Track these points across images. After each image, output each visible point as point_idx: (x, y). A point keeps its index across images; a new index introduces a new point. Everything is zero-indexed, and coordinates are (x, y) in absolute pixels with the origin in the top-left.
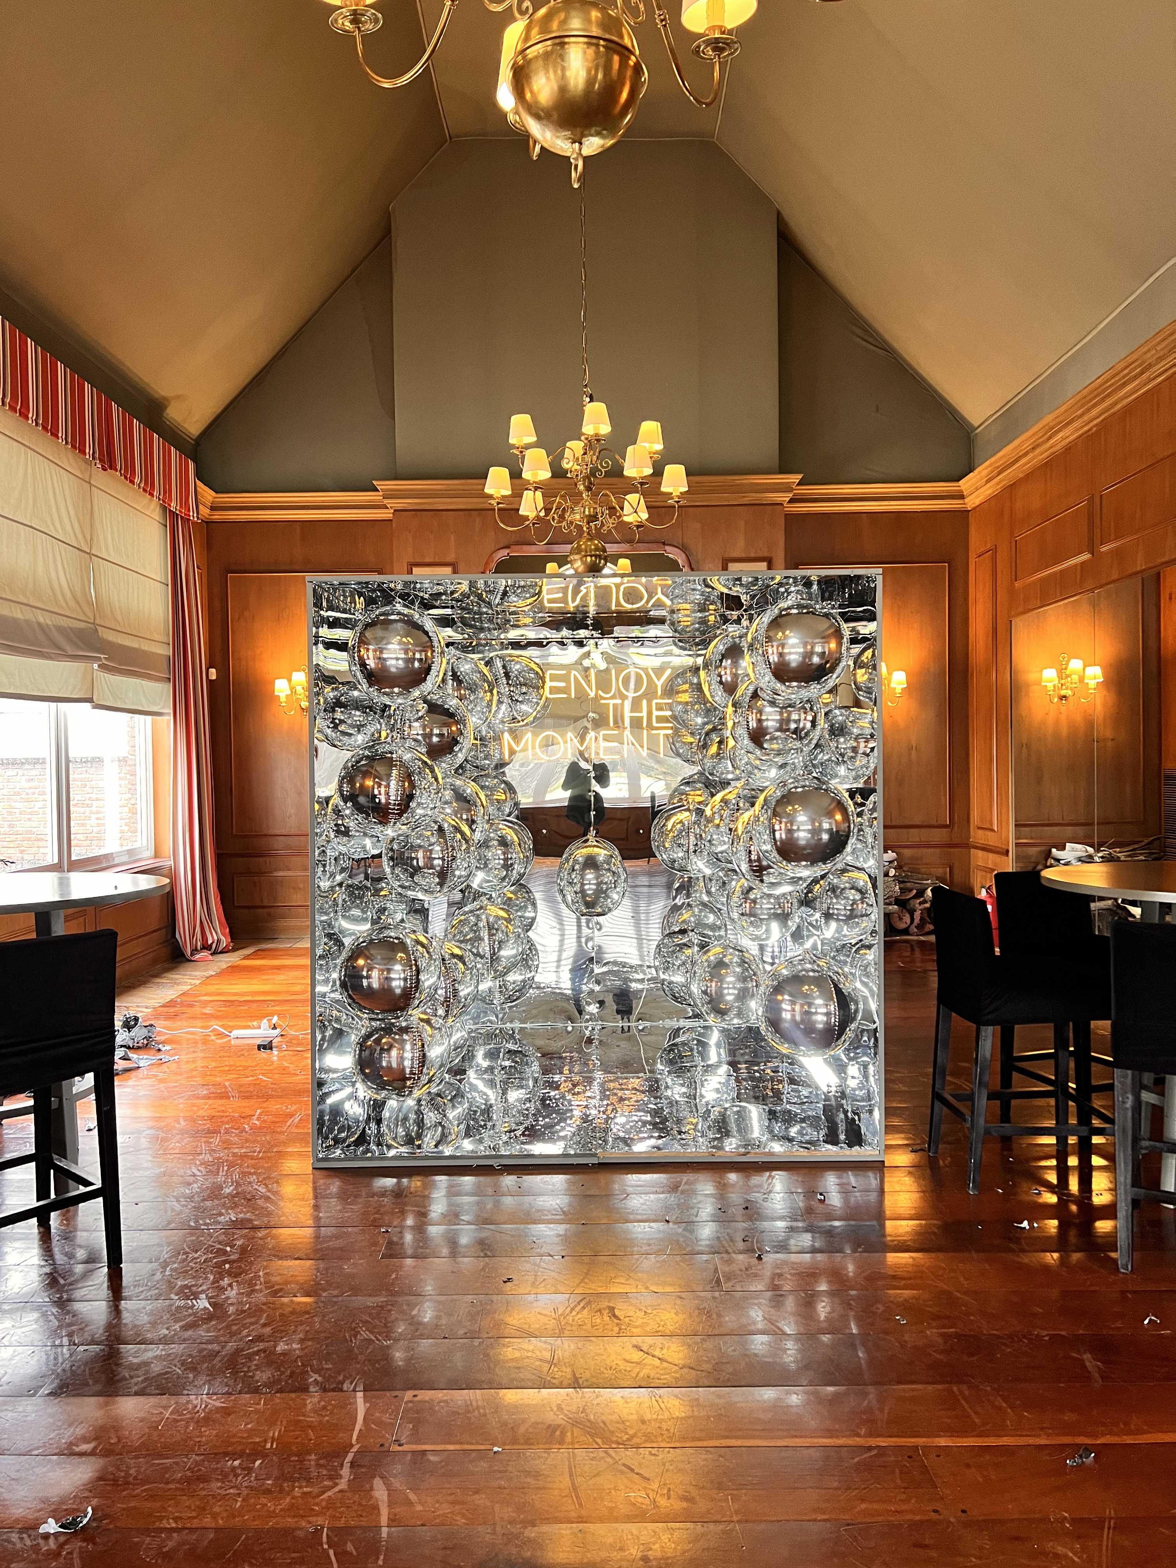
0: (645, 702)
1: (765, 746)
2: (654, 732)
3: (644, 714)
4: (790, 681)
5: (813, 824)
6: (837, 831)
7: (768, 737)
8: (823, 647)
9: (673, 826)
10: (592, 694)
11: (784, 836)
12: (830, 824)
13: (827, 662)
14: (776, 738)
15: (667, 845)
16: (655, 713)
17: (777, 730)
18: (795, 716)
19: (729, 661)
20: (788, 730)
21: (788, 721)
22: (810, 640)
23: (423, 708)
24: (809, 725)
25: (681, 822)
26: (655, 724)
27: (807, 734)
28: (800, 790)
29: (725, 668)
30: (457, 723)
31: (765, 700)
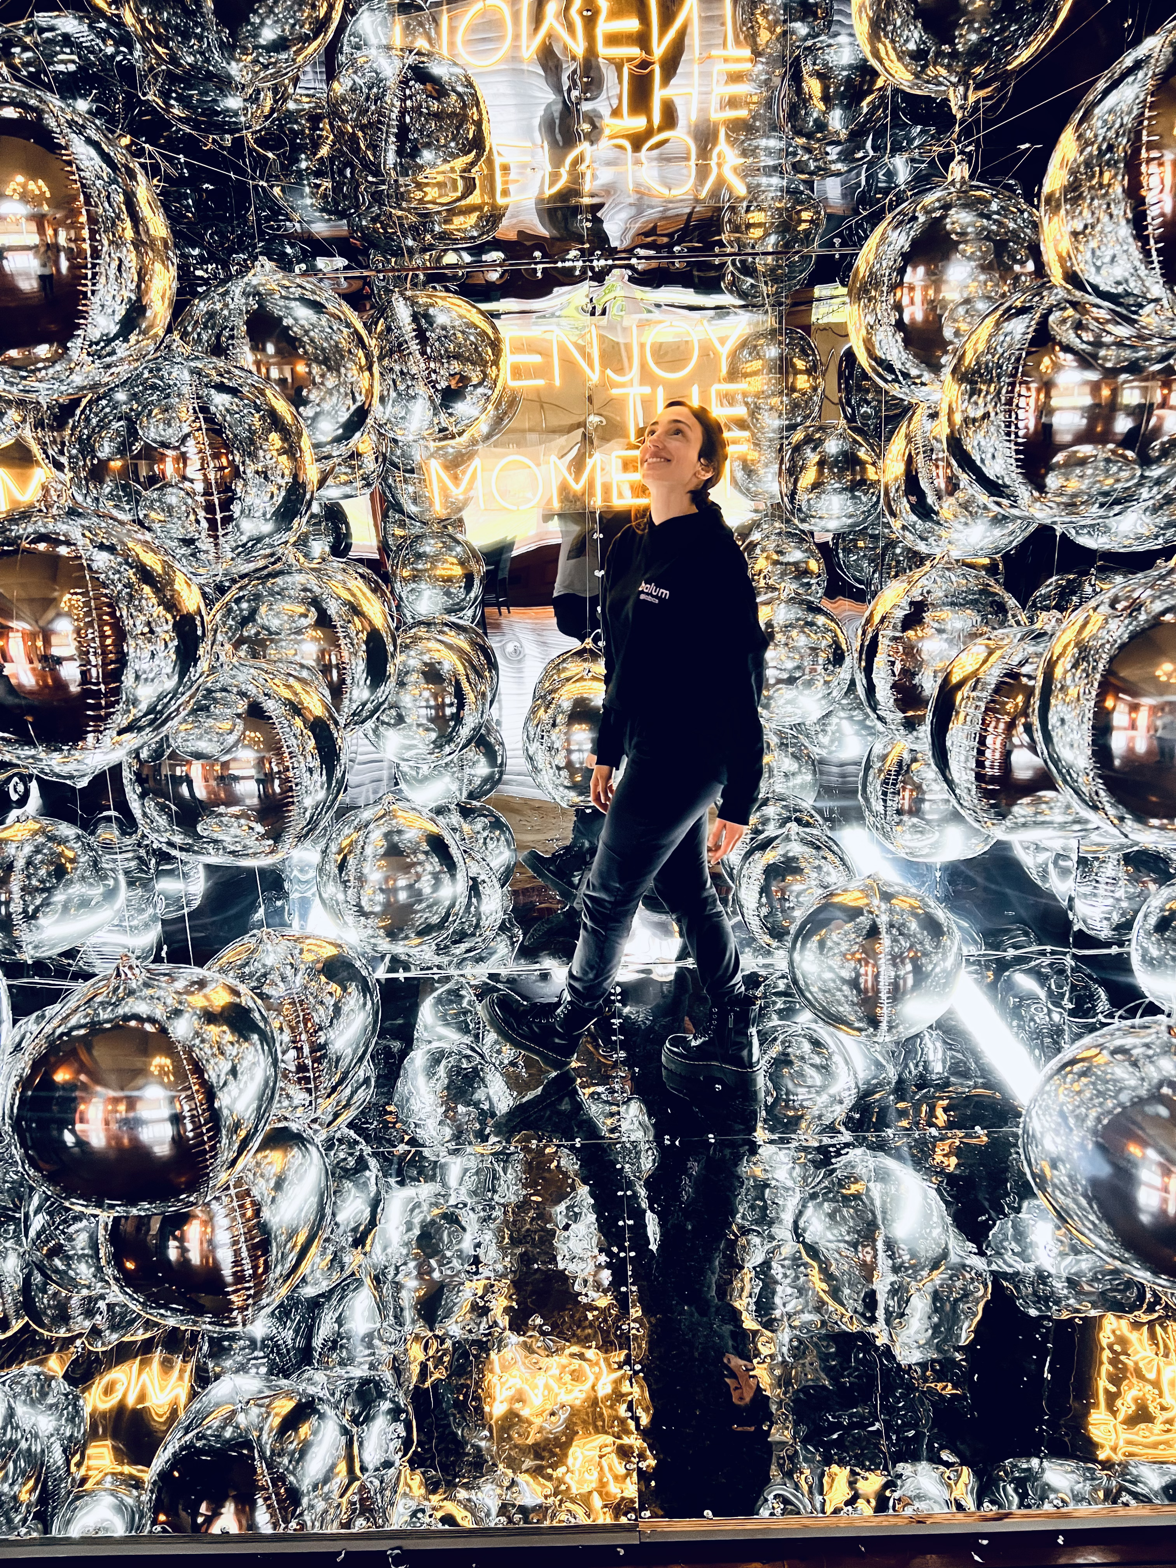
1: (1050, 482)
10: (595, 377)
14: (1082, 462)
17: (1083, 439)
20: (1112, 436)
21: (1114, 407)
31: (1067, 349)
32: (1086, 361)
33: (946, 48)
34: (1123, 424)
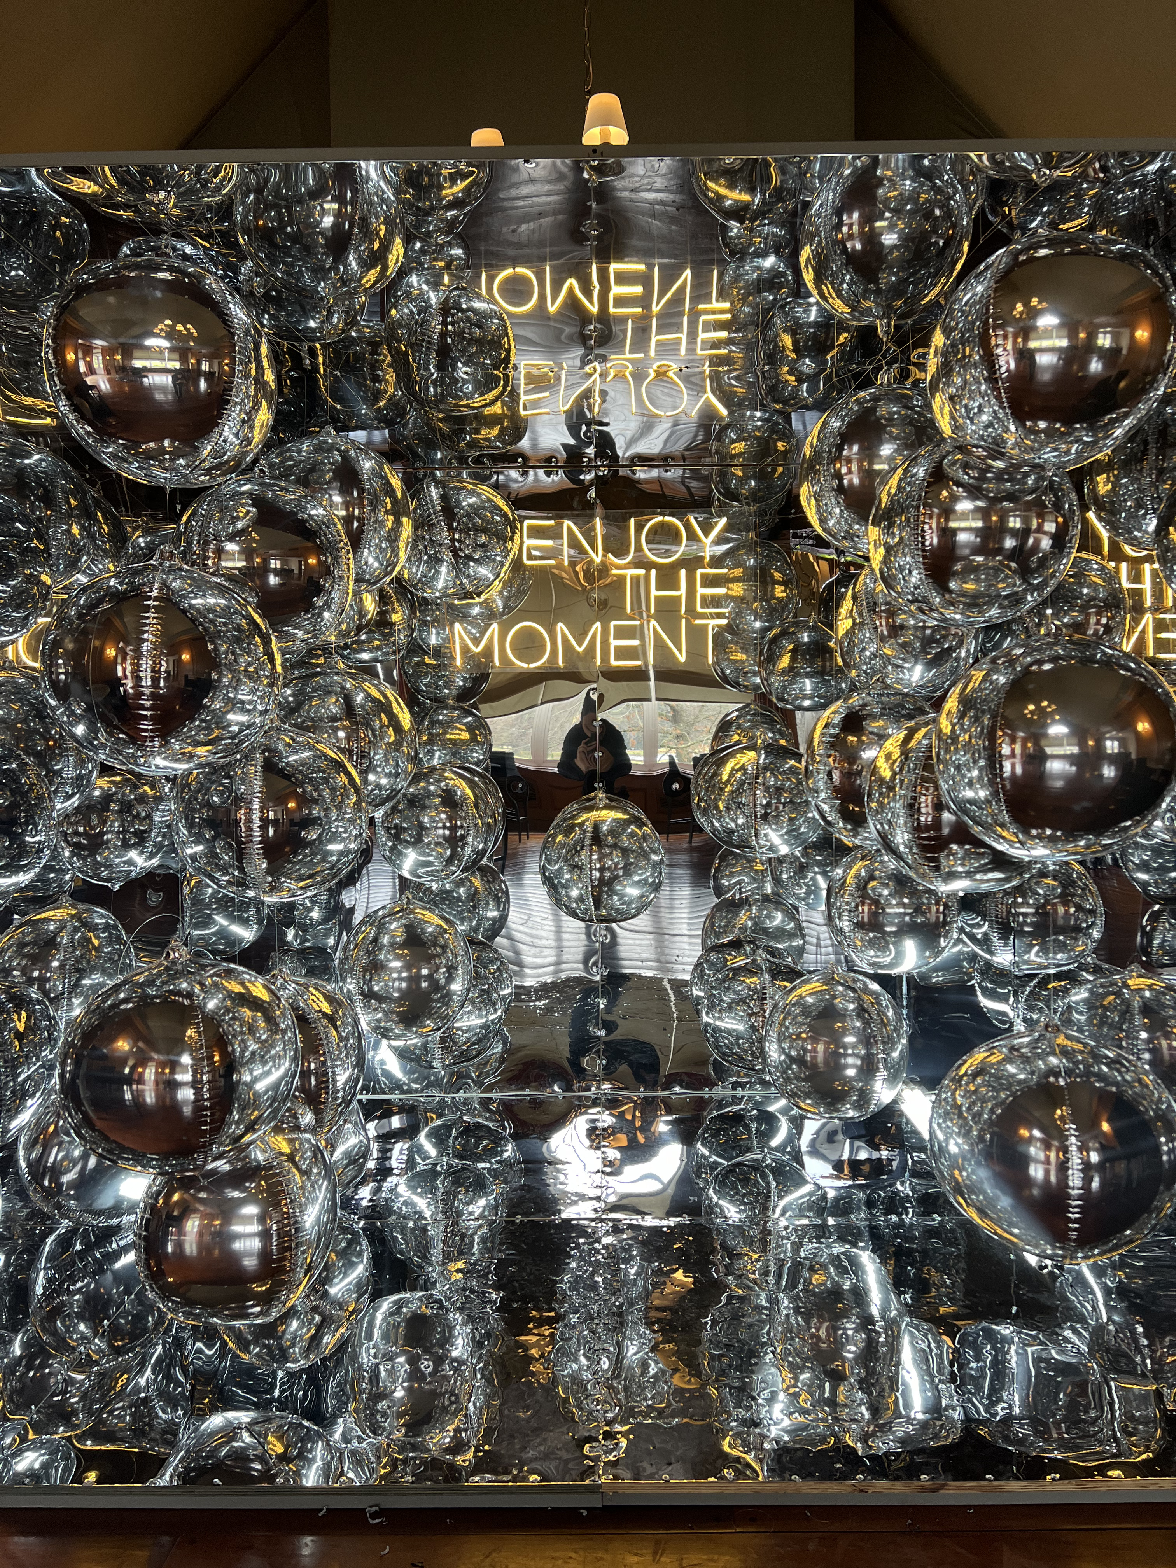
0: (683, 572)
1: (952, 585)
2: (697, 622)
3: (683, 592)
4: (1035, 418)
5: (1082, 744)
6: (1141, 761)
7: (958, 567)
8: (1116, 337)
9: (731, 775)
10: (598, 560)
11: (1019, 770)
12: (1123, 742)
13: (1121, 376)
14: (976, 569)
15: (721, 806)
16: (701, 591)
17: (977, 551)
18: (1015, 523)
19: (856, 448)
20: (1000, 550)
21: (1002, 530)
22: (1086, 320)
23: (246, 513)
24: (1046, 543)
25: (743, 768)
26: (699, 609)
27: (1043, 563)
28: (1047, 667)
29: (849, 461)
30: (320, 550)
31: (958, 484)
32: (974, 492)
33: (872, 286)
34: (1009, 543)
